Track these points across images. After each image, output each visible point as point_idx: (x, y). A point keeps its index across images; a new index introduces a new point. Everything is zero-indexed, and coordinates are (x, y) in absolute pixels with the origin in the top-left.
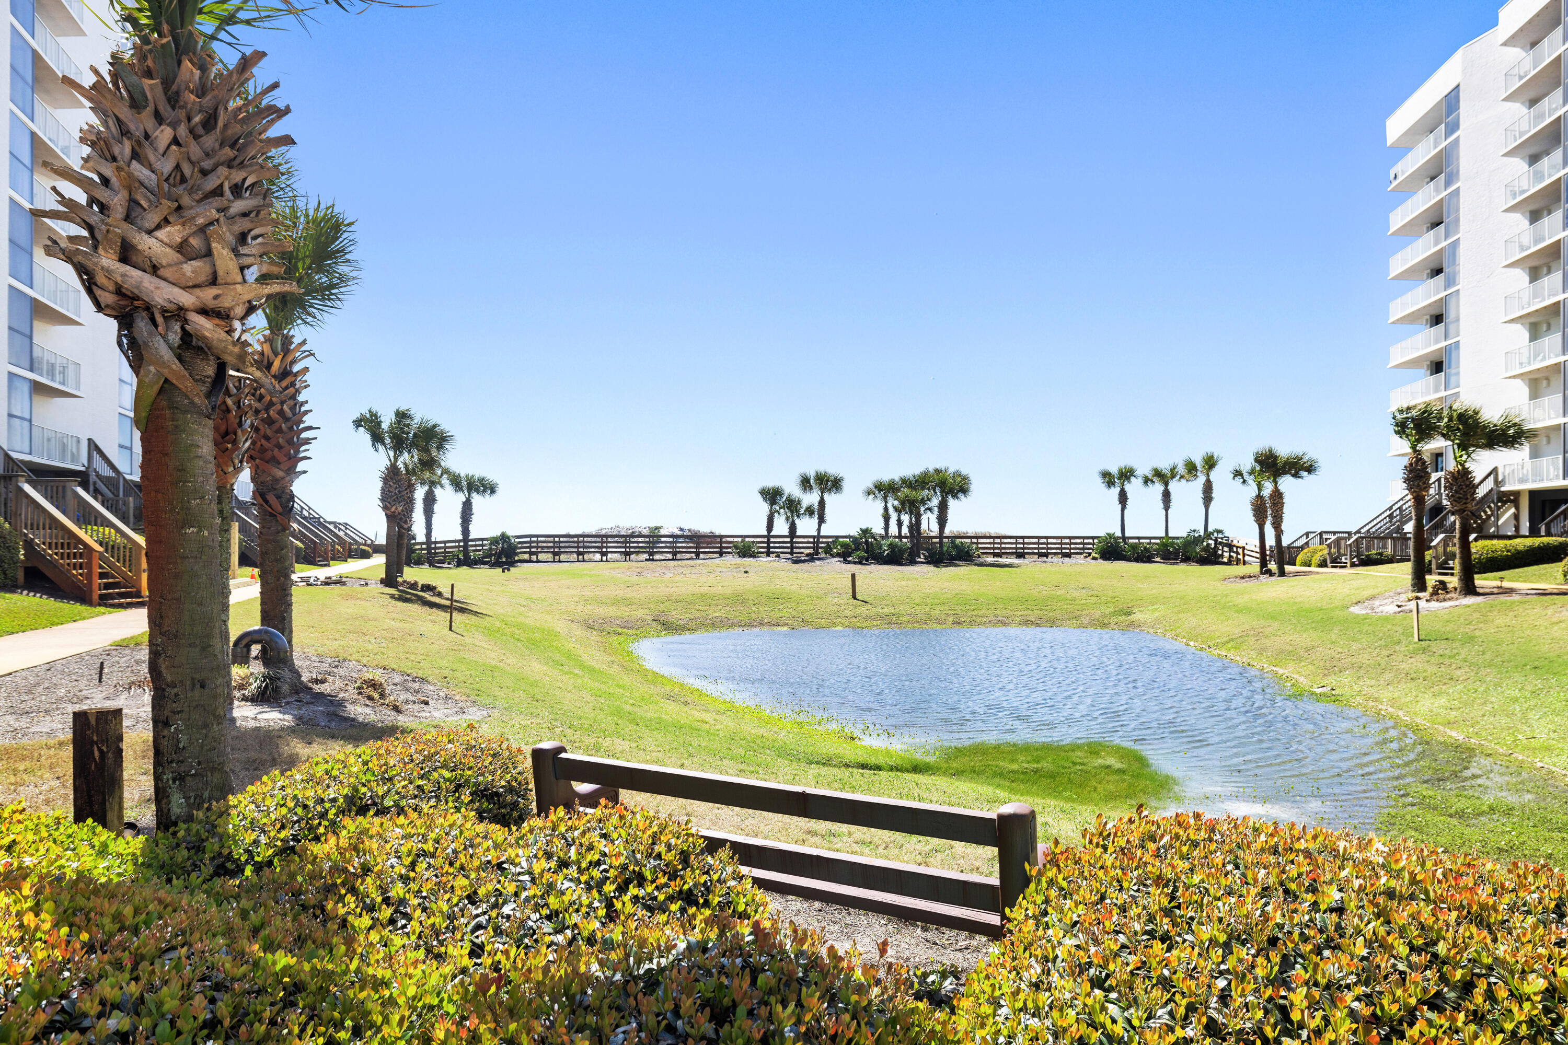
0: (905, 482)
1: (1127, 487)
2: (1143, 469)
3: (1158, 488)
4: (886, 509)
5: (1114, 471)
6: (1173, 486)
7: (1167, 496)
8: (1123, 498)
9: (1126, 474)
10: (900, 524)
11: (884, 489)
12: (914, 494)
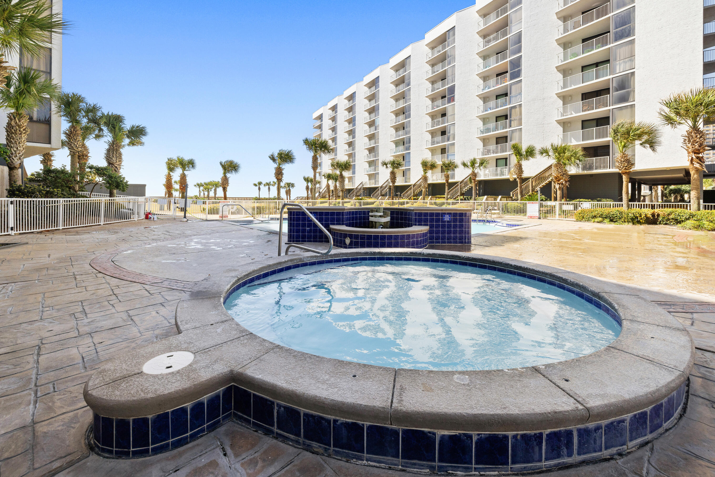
0: (205, 184)
1: (260, 186)
2: (264, 182)
3: (268, 187)
4: (200, 190)
5: (257, 183)
6: (271, 187)
7: (269, 188)
8: (259, 189)
9: (260, 183)
10: (204, 194)
11: (199, 185)
12: (207, 187)
